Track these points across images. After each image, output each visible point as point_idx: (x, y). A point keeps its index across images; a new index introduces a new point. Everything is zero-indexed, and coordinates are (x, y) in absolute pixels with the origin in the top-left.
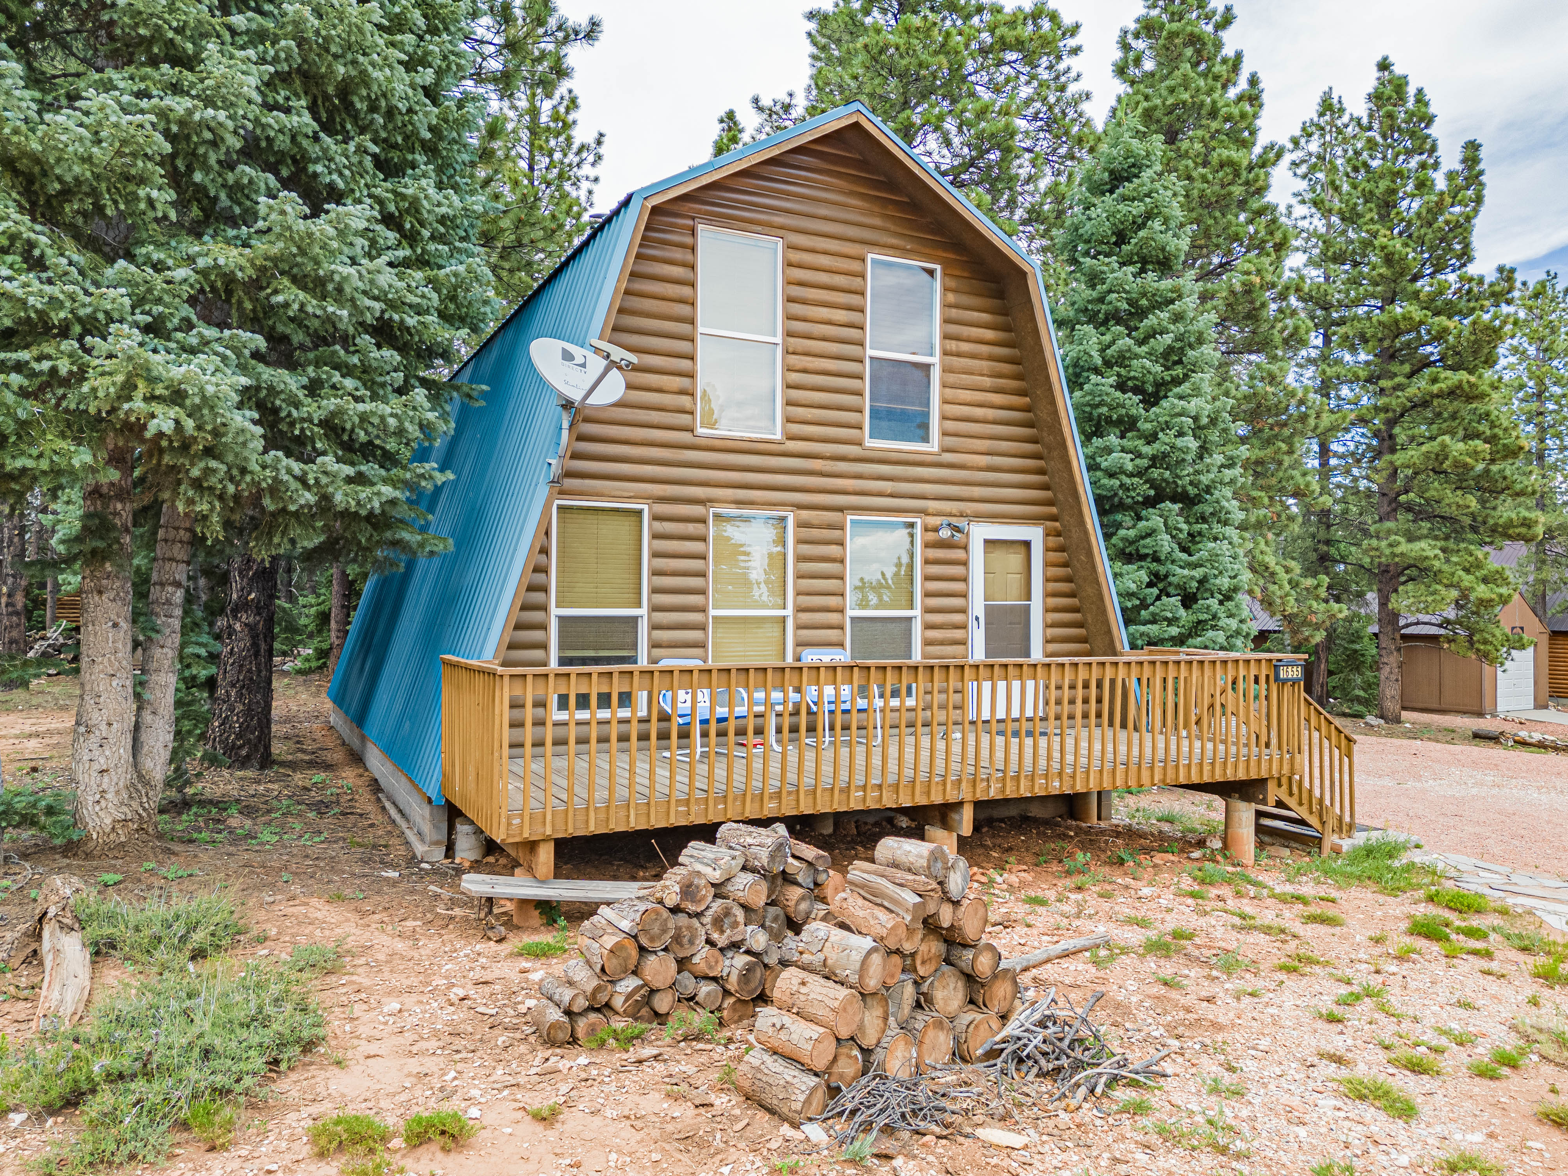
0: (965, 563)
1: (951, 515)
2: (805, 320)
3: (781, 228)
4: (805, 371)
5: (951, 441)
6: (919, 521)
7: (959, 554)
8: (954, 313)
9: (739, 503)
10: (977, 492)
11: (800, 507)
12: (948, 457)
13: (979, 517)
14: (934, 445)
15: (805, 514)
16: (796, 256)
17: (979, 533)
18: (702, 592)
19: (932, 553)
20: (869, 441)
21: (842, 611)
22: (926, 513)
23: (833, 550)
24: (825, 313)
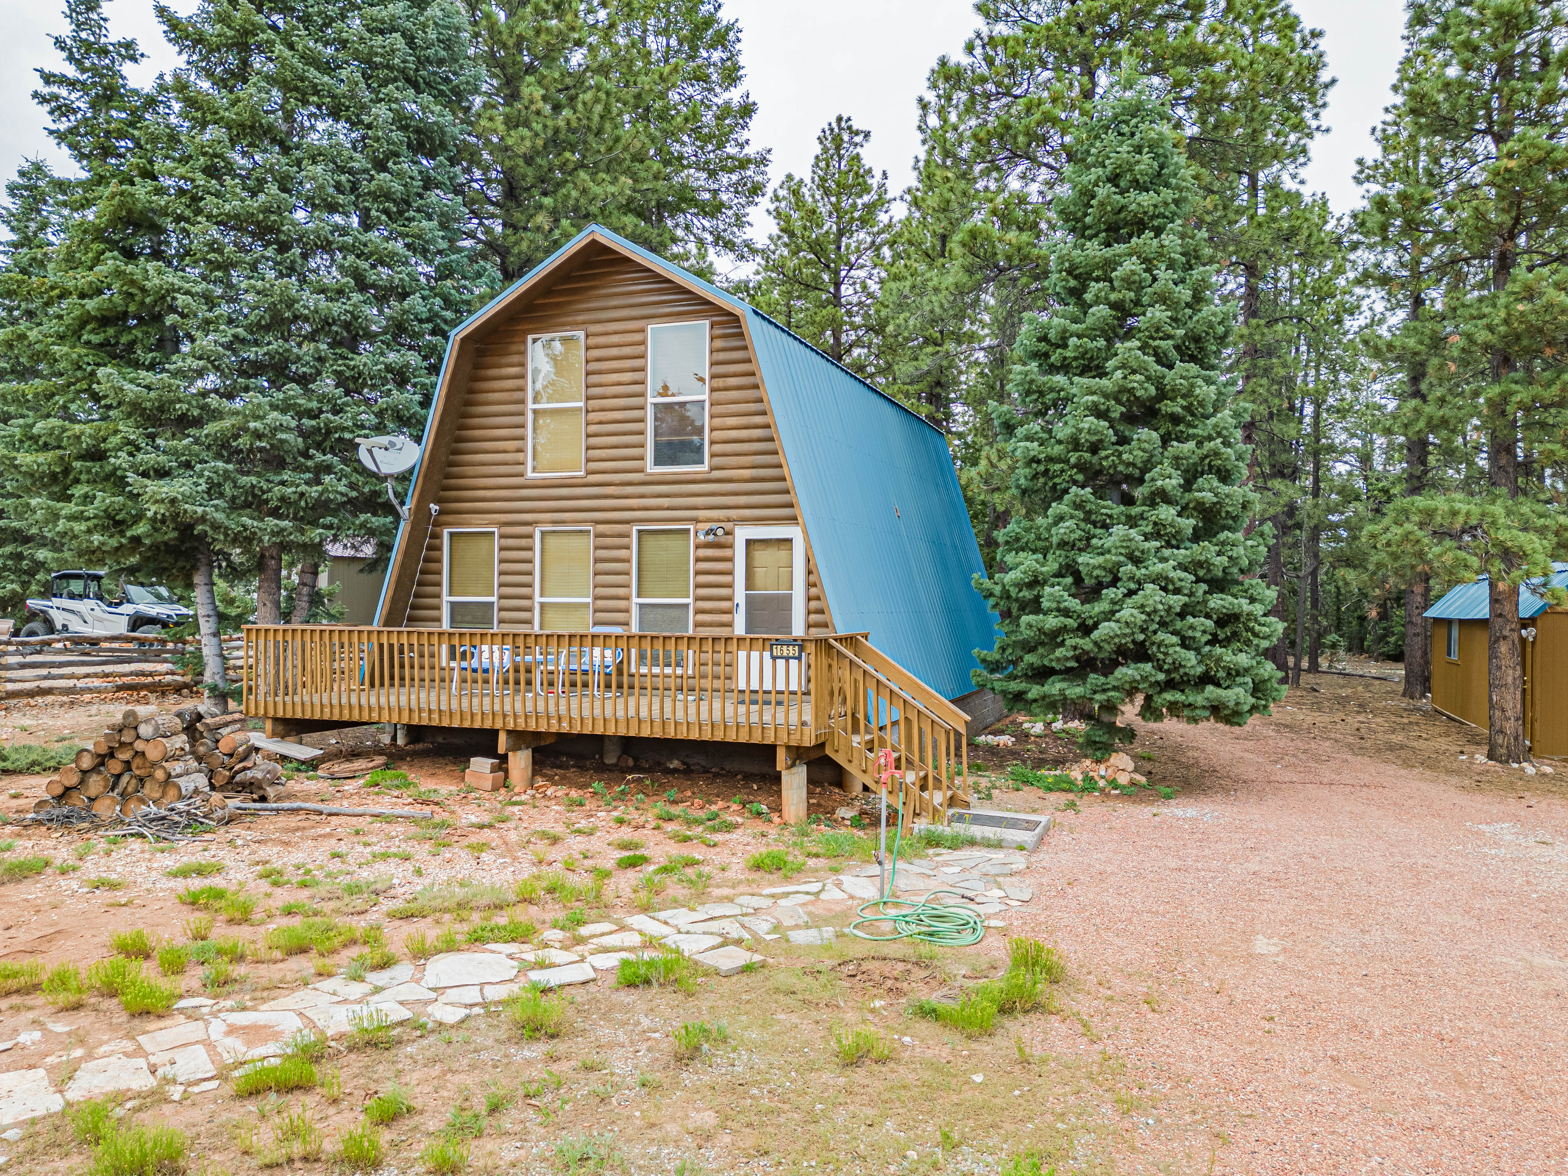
0: (731, 559)
1: (719, 521)
2: (601, 386)
3: (584, 323)
4: (600, 423)
5: (718, 461)
6: (692, 527)
7: (726, 553)
8: (722, 356)
9: (555, 522)
10: (742, 500)
11: (598, 522)
12: (717, 474)
13: (744, 521)
14: (705, 467)
15: (601, 528)
16: (593, 341)
17: (742, 534)
18: (530, 585)
19: (702, 552)
20: (651, 469)
21: (627, 598)
22: (697, 520)
23: (622, 553)
24: (615, 377)
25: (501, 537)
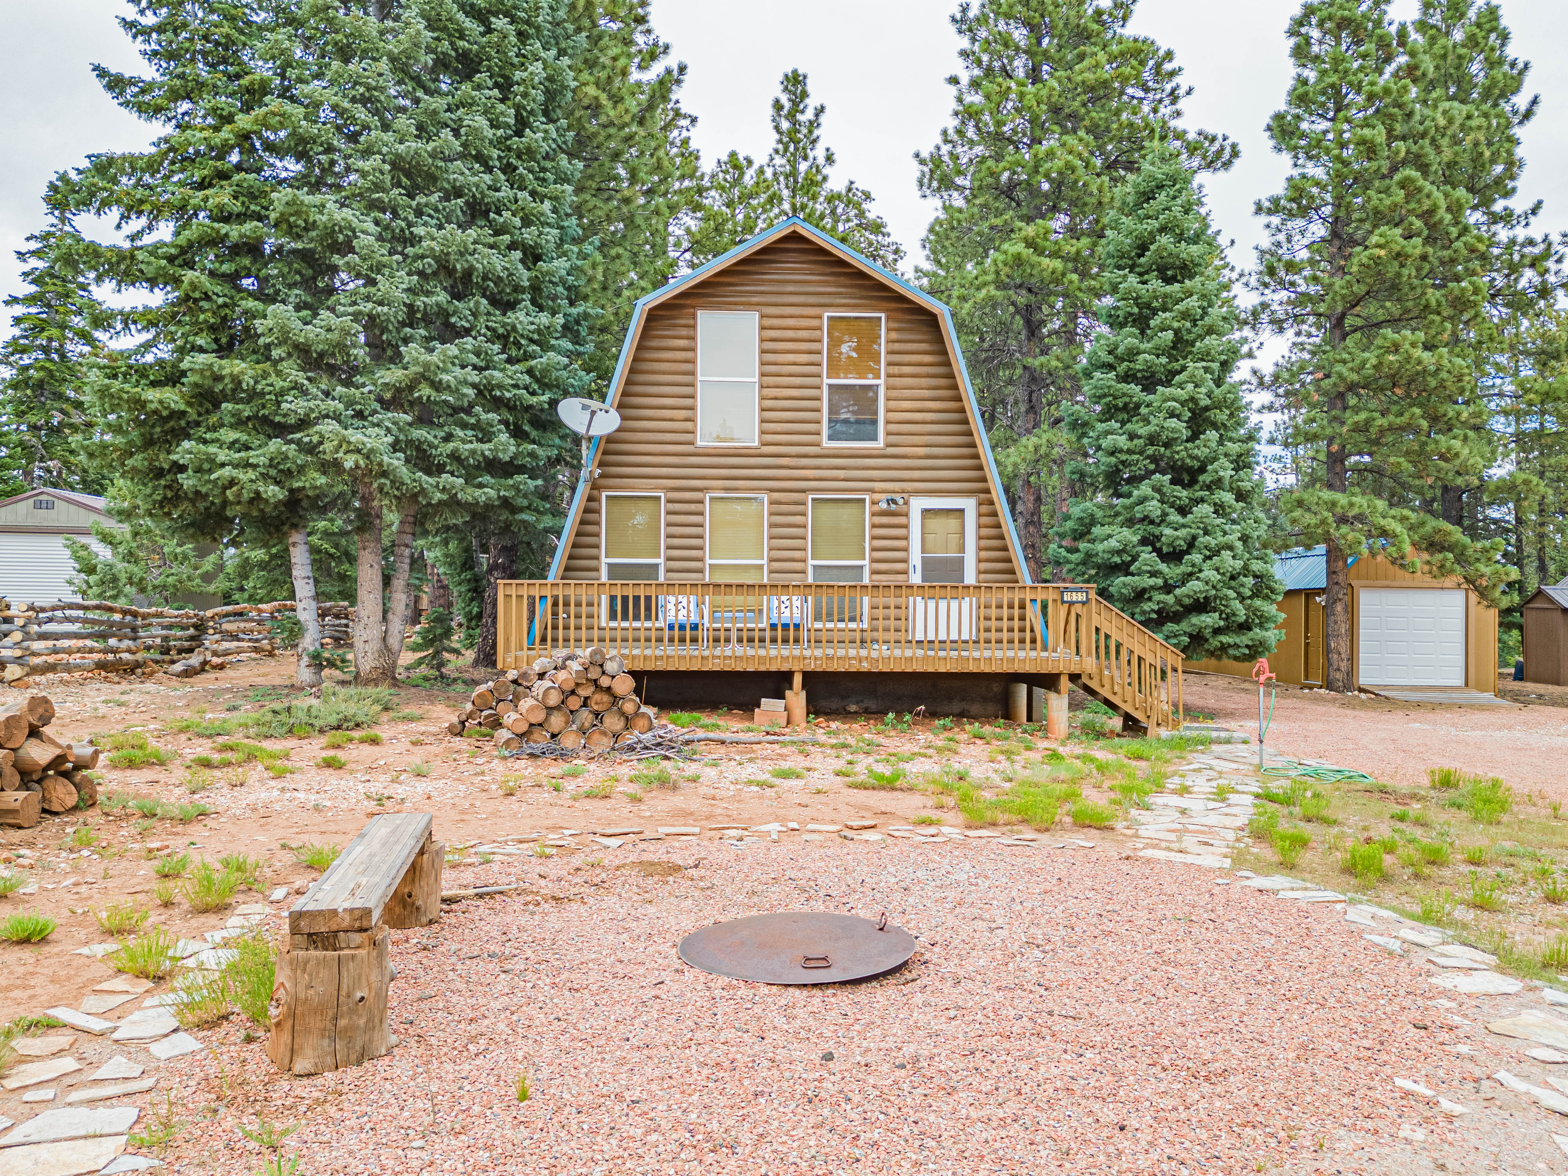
0: (906, 526)
1: (895, 492)
2: (776, 364)
3: (758, 304)
4: (776, 399)
5: (893, 439)
6: (867, 497)
7: (902, 520)
8: (897, 346)
9: (727, 489)
10: (916, 474)
11: (772, 490)
12: (892, 450)
13: (919, 492)
14: (880, 443)
15: (776, 496)
16: (767, 322)
17: (917, 504)
18: (701, 548)
19: (878, 520)
20: (826, 443)
21: (804, 561)
22: (873, 491)
23: (798, 519)
24: (790, 357)
25: (669, 501)
